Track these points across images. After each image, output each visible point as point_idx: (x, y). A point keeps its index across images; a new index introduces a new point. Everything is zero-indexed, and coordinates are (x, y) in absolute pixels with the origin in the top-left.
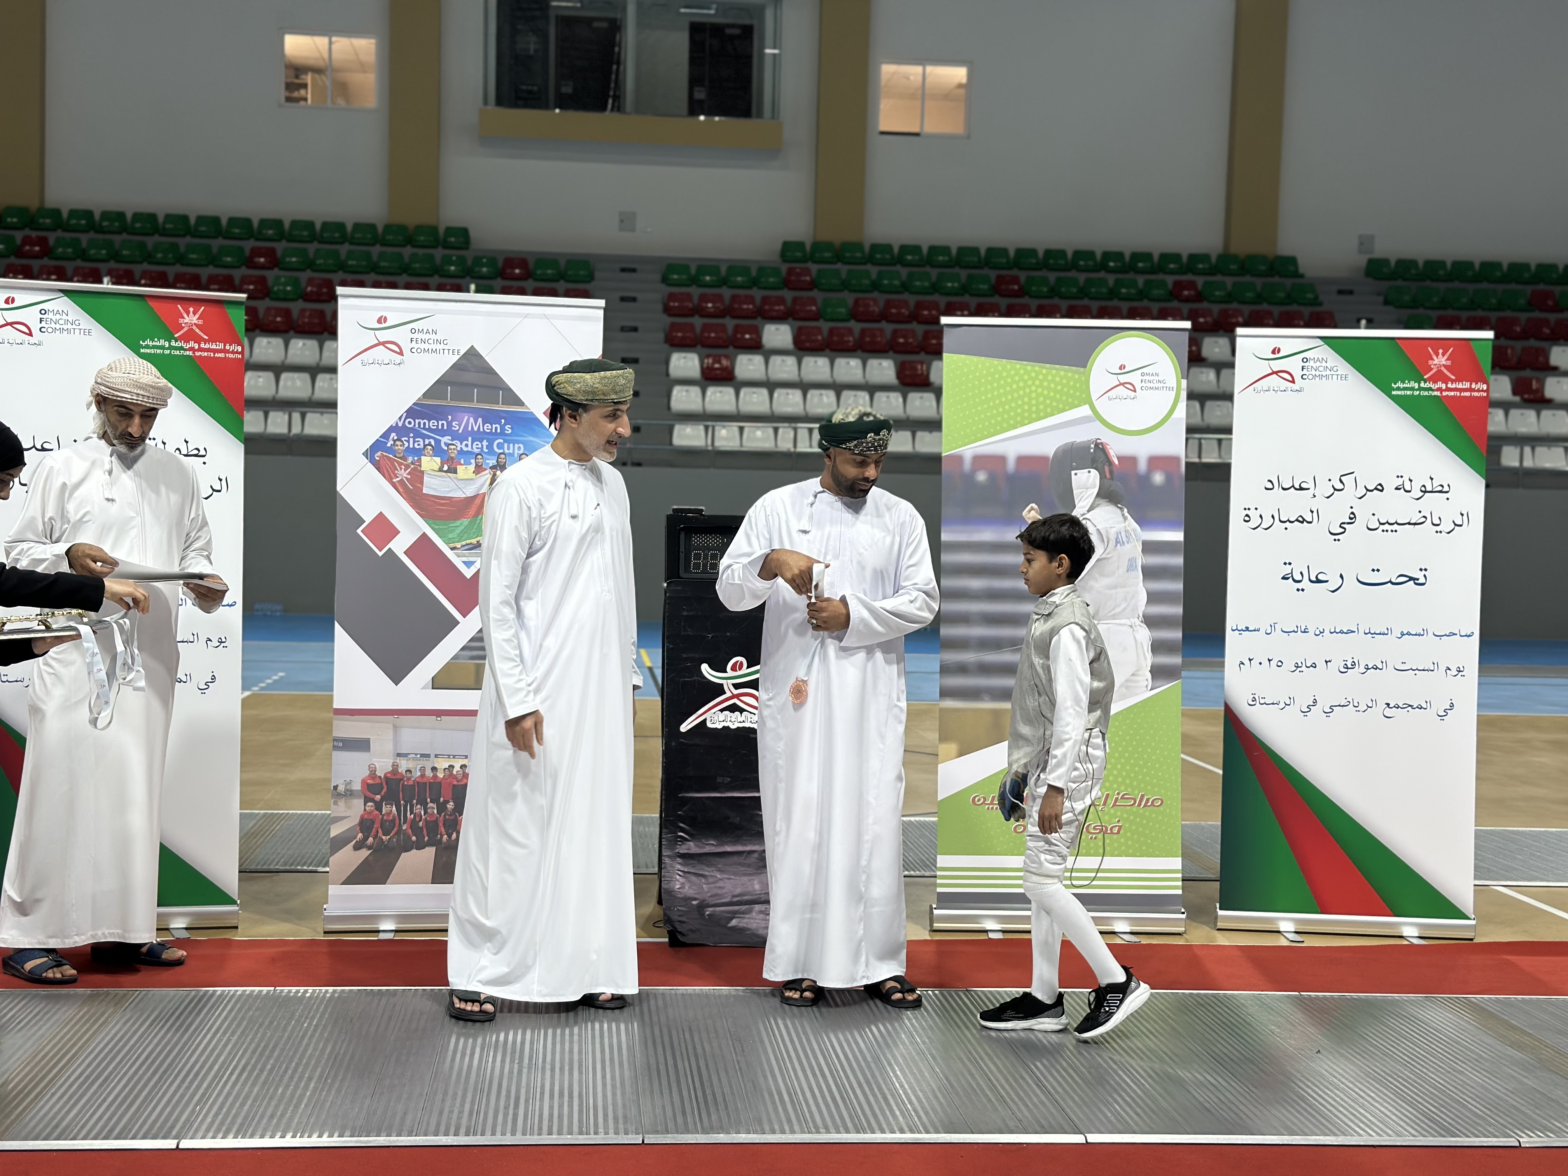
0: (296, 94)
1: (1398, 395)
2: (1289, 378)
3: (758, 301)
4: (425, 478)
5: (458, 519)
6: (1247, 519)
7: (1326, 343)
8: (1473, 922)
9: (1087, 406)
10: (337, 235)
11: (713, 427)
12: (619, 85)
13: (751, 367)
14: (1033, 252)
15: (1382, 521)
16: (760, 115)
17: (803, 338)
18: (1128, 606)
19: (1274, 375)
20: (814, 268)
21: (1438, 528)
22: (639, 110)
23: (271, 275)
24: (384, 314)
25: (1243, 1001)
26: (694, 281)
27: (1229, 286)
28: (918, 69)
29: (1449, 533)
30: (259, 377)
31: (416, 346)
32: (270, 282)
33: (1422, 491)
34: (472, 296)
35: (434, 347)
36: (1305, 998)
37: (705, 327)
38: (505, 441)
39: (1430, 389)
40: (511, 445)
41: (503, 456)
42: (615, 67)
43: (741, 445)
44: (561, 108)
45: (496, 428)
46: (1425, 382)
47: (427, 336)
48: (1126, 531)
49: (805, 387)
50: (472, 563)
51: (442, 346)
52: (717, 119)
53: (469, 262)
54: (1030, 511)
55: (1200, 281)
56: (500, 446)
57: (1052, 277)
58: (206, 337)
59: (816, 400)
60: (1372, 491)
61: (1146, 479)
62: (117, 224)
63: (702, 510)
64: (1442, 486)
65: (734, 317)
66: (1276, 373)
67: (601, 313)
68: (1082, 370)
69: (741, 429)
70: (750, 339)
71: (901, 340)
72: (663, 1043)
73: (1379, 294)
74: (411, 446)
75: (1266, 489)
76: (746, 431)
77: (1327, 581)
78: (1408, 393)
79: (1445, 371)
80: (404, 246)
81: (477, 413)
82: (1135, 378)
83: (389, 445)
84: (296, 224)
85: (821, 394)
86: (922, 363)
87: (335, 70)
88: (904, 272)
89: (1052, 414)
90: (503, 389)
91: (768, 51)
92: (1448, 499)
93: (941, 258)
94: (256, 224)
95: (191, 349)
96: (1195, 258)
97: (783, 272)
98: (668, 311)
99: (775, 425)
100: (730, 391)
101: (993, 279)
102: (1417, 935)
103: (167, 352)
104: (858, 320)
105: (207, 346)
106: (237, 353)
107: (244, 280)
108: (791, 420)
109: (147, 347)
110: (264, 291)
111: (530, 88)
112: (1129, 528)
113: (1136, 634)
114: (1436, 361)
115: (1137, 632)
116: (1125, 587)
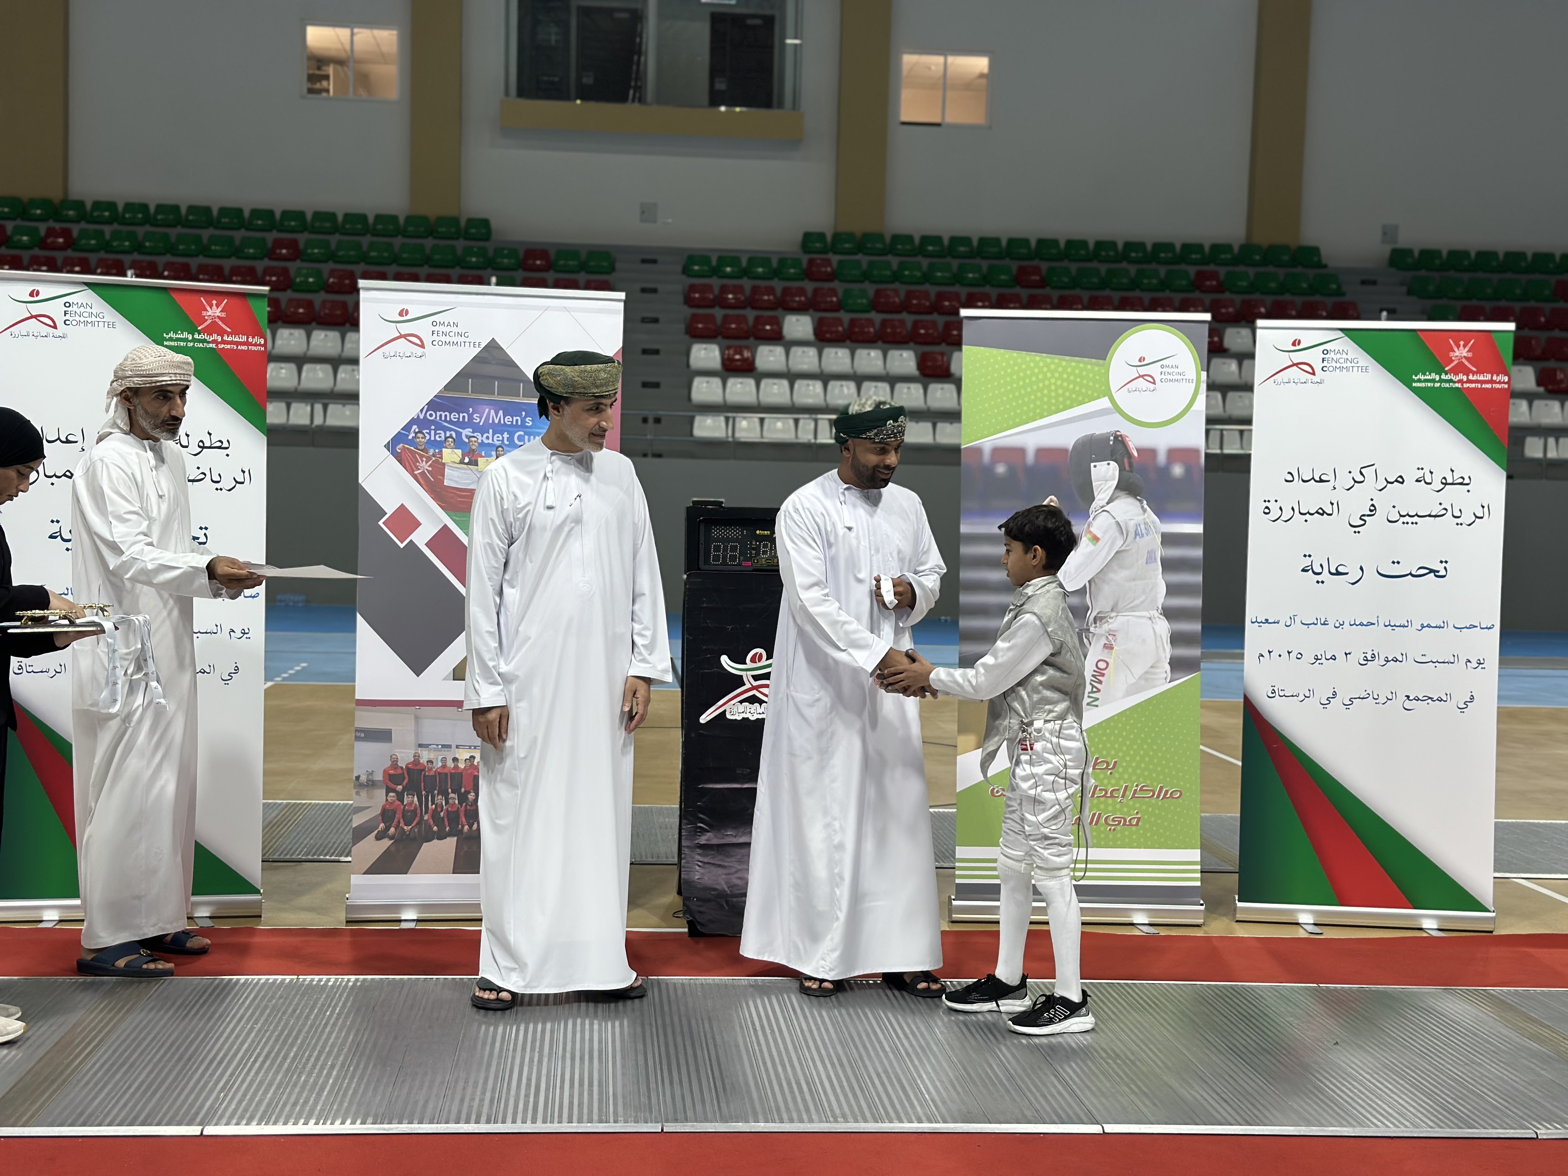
0: (318, 86)
2: (1309, 369)
3: (779, 292)
6: (1267, 511)
7: (1347, 335)
8: (1493, 915)
9: (1107, 398)
10: (359, 226)
11: (734, 418)
12: (640, 76)
13: (772, 358)
14: (1054, 243)
15: (1402, 514)
16: (781, 105)
17: (825, 328)
18: (1146, 598)
19: (1295, 367)
20: (835, 259)
21: (1459, 521)
22: (661, 100)
23: (293, 266)
24: (406, 307)
25: (1260, 993)
26: (716, 272)
27: (1252, 277)
28: (940, 59)
29: (1469, 525)
31: (438, 339)
32: (292, 274)
33: (1442, 483)
34: (493, 289)
35: (455, 339)
36: (1324, 990)
37: (726, 319)
38: (526, 433)
42: (636, 58)
43: (762, 437)
44: (582, 99)
45: (517, 420)
47: (448, 329)
48: (1146, 523)
49: (825, 378)
51: (463, 339)
52: (738, 109)
53: (491, 253)
54: (1049, 503)
55: (1222, 271)
57: (1074, 267)
58: (229, 330)
59: (837, 391)
60: (1392, 483)
61: (1165, 471)
62: (140, 216)
63: (722, 502)
64: (1463, 478)
65: (755, 308)
66: (1296, 365)
67: (621, 305)
68: (1101, 362)
69: (762, 420)
70: (771, 330)
71: (922, 331)
73: (1402, 284)
74: (433, 438)
75: (1287, 481)
76: (766, 422)
77: (1347, 574)
79: (1466, 363)
80: (426, 237)
81: (497, 406)
82: (1154, 370)
84: (318, 215)
85: (842, 386)
86: (943, 354)
87: (357, 62)
88: (925, 262)
89: (1071, 407)
90: (522, 381)
91: (789, 41)
92: (1468, 491)
93: (962, 249)
94: (278, 215)
95: (214, 342)
96: (1217, 248)
97: (805, 263)
98: (689, 301)
99: (796, 416)
100: (751, 382)
101: (1014, 270)
102: (1436, 927)
103: (191, 344)
104: (879, 311)
105: (230, 339)
106: (260, 345)
107: (267, 271)
108: (812, 411)
109: (171, 339)
110: (286, 283)
111: (551, 79)
112: (1147, 520)
113: (1155, 626)
114: (1457, 353)
115: (1157, 624)
116: (1143, 579)
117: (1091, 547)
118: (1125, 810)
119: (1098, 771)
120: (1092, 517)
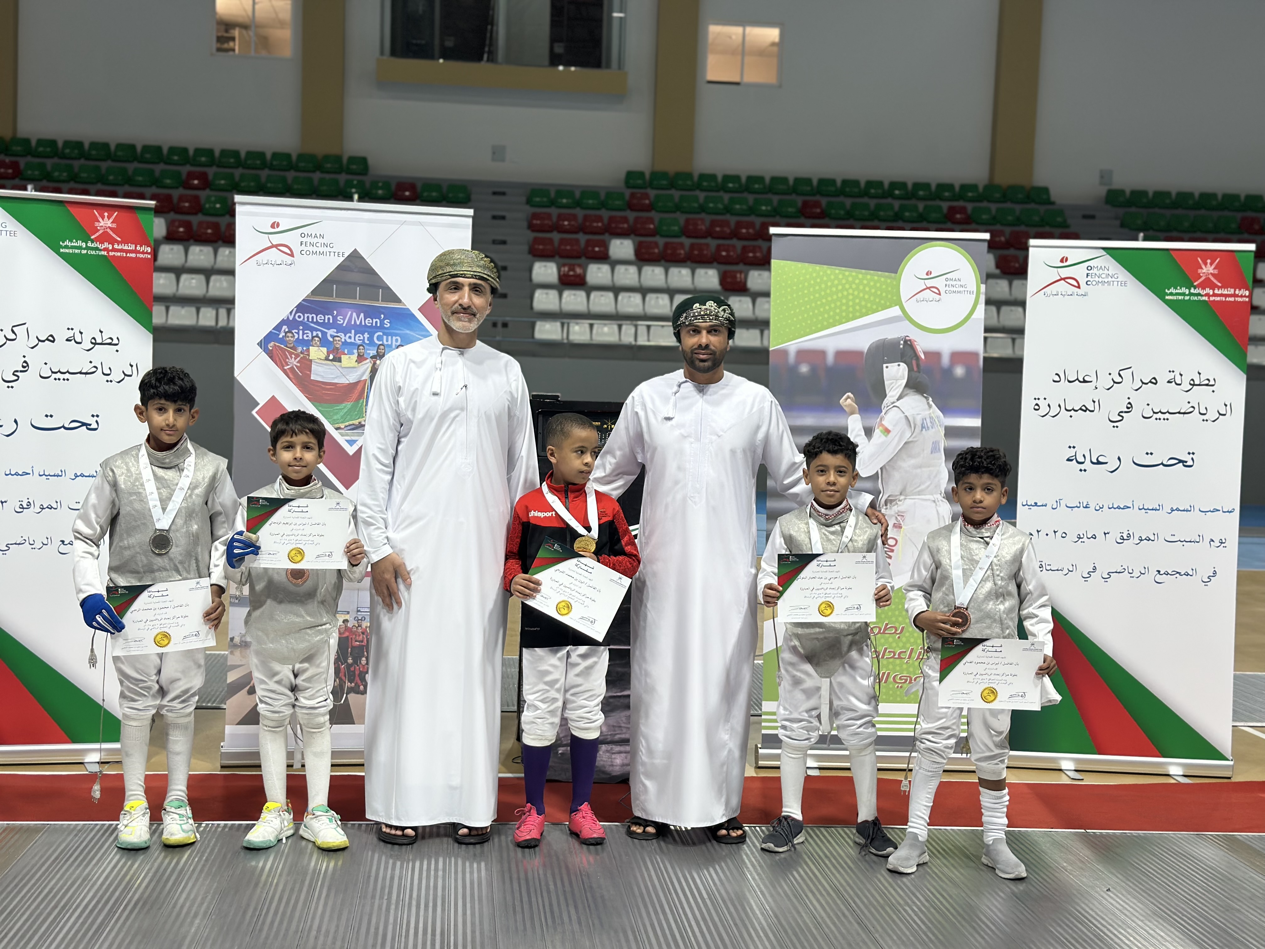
0: (226, 46)
1: (1171, 300)
2: (1075, 283)
3: (606, 221)
5: (342, 402)
6: (1037, 407)
7: (1108, 253)
8: (1231, 763)
9: (898, 307)
10: (258, 162)
11: (568, 324)
12: (493, 42)
13: (600, 275)
14: (833, 182)
15: (1155, 411)
16: (608, 66)
17: (643, 251)
18: (931, 484)
19: (1062, 282)
20: (652, 193)
21: (1205, 417)
22: (508, 61)
23: (203, 194)
24: (277, 220)
25: (1036, 838)
26: (553, 203)
27: (994, 211)
28: (738, 30)
29: (1214, 421)
30: (193, 279)
31: (305, 249)
32: (203, 201)
33: (1191, 384)
34: (355, 204)
35: (321, 249)
36: (1091, 836)
37: (562, 241)
38: (384, 334)
39: (1199, 294)
40: (390, 337)
41: (382, 347)
42: (489, 27)
43: (591, 339)
44: (445, 58)
45: (376, 322)
46: (1195, 288)
47: (315, 240)
48: (931, 418)
49: (644, 291)
50: (355, 441)
51: (329, 249)
52: (573, 69)
53: (368, 185)
54: (846, 399)
55: (970, 206)
56: (379, 338)
57: (848, 202)
58: (119, 239)
59: (653, 302)
60: (1147, 384)
61: (948, 372)
62: (76, 151)
63: (558, 396)
64: (1208, 380)
65: (586, 233)
66: (1064, 279)
67: (470, 221)
68: (893, 275)
69: (591, 326)
70: (599, 251)
71: (724, 253)
72: (519, 879)
73: (1116, 218)
74: (301, 337)
75: (1054, 381)
76: (595, 327)
77: (1106, 463)
78: (1180, 297)
79: (1212, 279)
80: (314, 171)
81: (359, 309)
82: (939, 283)
83: (281, 336)
84: (225, 153)
85: (657, 298)
86: (740, 272)
87: (257, 27)
88: (726, 197)
89: (867, 314)
90: (382, 288)
91: (615, 15)
92: (1213, 391)
93: (757, 186)
94: (191, 152)
95: (106, 249)
96: (966, 188)
97: (627, 196)
98: (531, 227)
99: (620, 322)
100: (583, 294)
101: (800, 204)
102: (1181, 774)
103: (84, 252)
104: (688, 237)
105: (120, 247)
106: (147, 253)
107: (181, 198)
108: (633, 318)
109: (66, 247)
110: (197, 208)
111: (419, 42)
112: (932, 415)
113: (938, 508)
114: (1205, 270)
115: (940, 506)
116: (929, 467)
117: (883, 438)
118: (911, 669)
119: (888, 635)
120: (884, 411)
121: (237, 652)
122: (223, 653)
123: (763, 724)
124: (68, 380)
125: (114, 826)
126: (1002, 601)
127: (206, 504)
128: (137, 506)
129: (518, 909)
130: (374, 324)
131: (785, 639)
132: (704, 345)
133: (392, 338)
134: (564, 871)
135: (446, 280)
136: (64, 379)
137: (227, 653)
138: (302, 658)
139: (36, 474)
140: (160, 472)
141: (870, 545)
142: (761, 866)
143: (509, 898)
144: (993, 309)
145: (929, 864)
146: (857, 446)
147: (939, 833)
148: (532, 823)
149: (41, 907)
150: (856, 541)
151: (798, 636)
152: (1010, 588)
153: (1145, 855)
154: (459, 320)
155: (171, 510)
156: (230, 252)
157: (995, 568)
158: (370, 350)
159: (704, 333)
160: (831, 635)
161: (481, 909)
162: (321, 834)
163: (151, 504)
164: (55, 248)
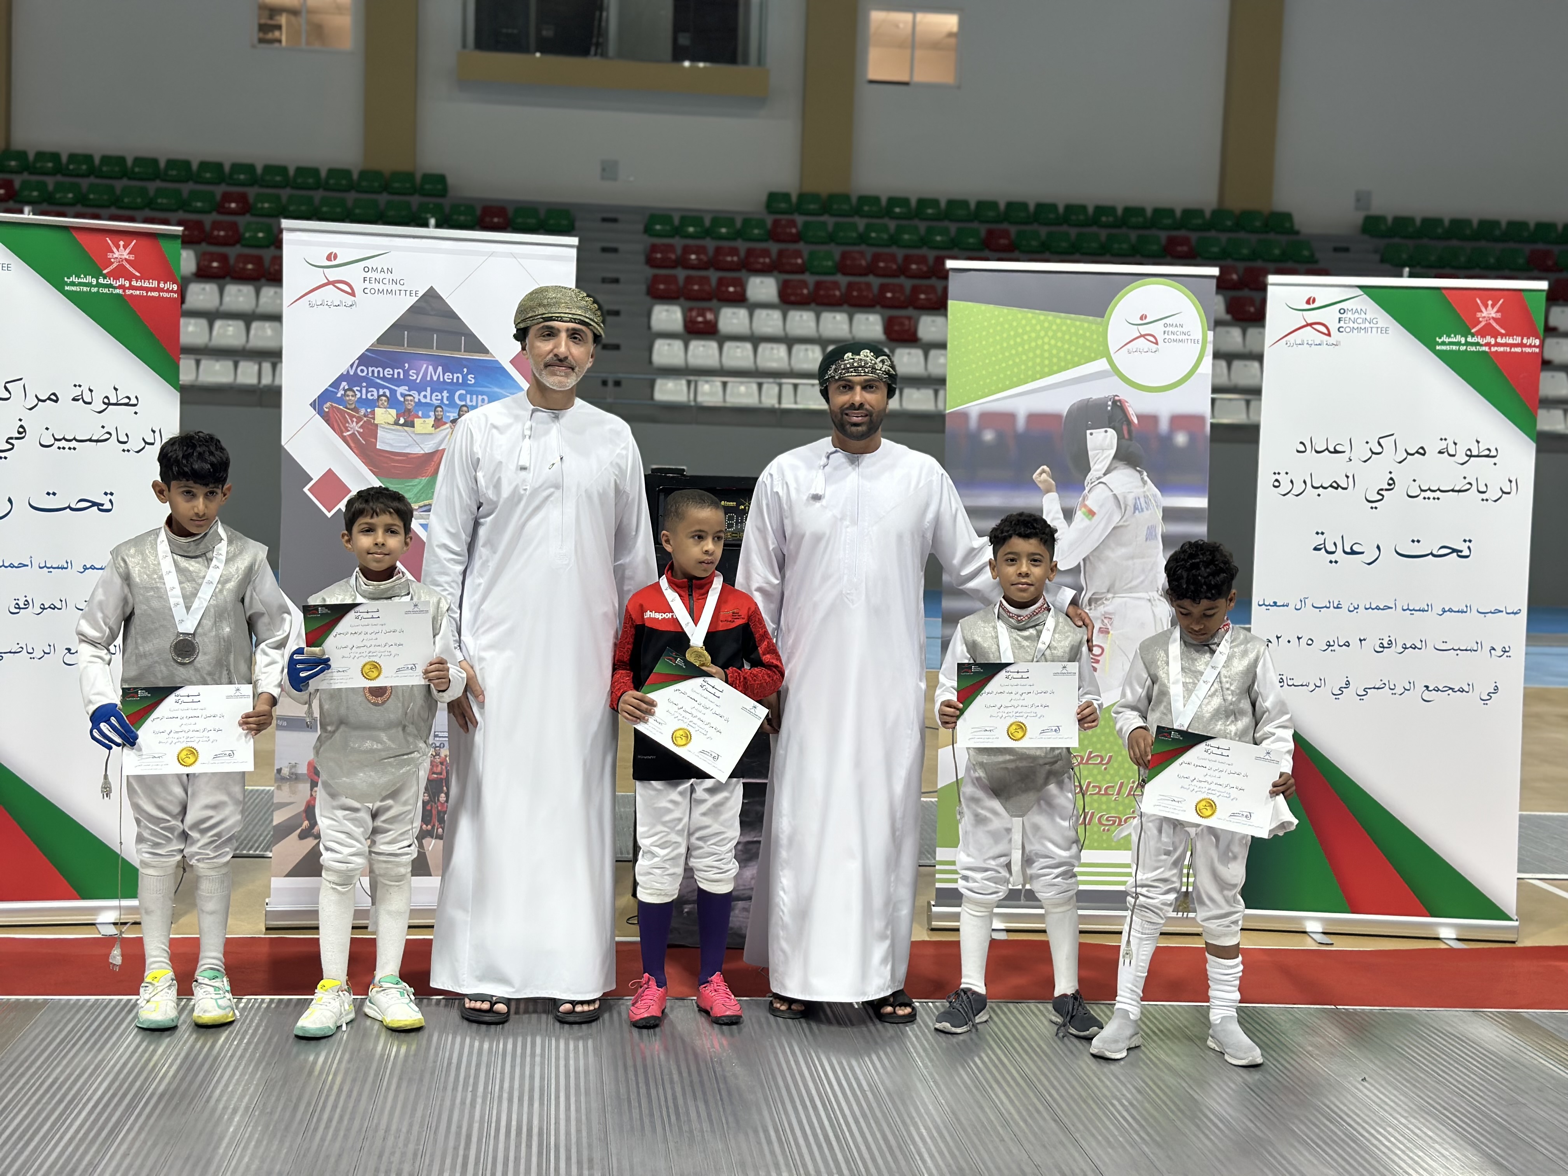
0: (270, 36)
1: (1443, 351)
2: (1324, 330)
3: (742, 253)
4: (380, 433)
5: (415, 477)
6: (1276, 484)
7: (1365, 293)
8: (1516, 923)
9: (1105, 359)
10: (311, 181)
11: (696, 382)
12: (602, 32)
13: (735, 321)
14: (1024, 206)
15: (1423, 488)
16: (746, 62)
17: (789, 291)
18: (1145, 578)
19: (1309, 328)
20: (800, 220)
21: (1484, 496)
22: (622, 55)
23: (242, 221)
24: (335, 250)
25: (1273, 1016)
26: (678, 231)
27: (1224, 242)
28: (906, 17)
29: (1495, 501)
30: (229, 325)
31: (369, 286)
32: (242, 229)
33: (1467, 455)
34: (432, 231)
35: (389, 287)
36: (1343, 1013)
37: (689, 280)
38: (467, 392)
39: (1478, 344)
40: (474, 397)
41: (463, 408)
42: (597, 13)
43: (724, 401)
44: (542, 52)
45: (458, 378)
46: (1472, 336)
47: (382, 276)
48: (1146, 497)
49: (790, 342)
51: (398, 287)
52: (701, 65)
53: (447, 210)
54: (1041, 474)
55: (1194, 236)
56: (461, 398)
57: (1043, 231)
58: (138, 274)
59: (802, 354)
60: (1413, 455)
61: (1166, 441)
62: (84, 167)
63: (683, 470)
64: (1489, 450)
65: (718, 269)
66: (1311, 325)
67: (574, 252)
68: (1099, 319)
69: (725, 384)
70: (735, 292)
71: (889, 295)
72: (635, 1066)
73: (1376, 252)
74: (364, 397)
75: (1298, 451)
76: (729, 386)
77: (1362, 553)
78: (1454, 348)
79: (1494, 325)
80: (380, 193)
81: (436, 361)
82: (1157, 329)
83: (339, 395)
84: (269, 169)
85: (806, 350)
86: (909, 318)
87: (310, 12)
88: (892, 225)
89: (1066, 368)
90: (465, 335)
92: (1495, 464)
93: (930, 211)
94: (227, 168)
95: (121, 287)
96: (1190, 214)
97: (769, 224)
98: (651, 262)
99: (760, 380)
100: (713, 345)
101: (983, 233)
102: (1454, 937)
103: (94, 290)
104: (845, 274)
105: (139, 284)
106: (172, 291)
107: (216, 225)
108: (776, 375)
109: (73, 284)
110: (235, 239)
111: (510, 31)
112: (1148, 494)
113: (1155, 609)
114: (1485, 314)
115: (1157, 606)
116: (1143, 558)
117: (1086, 522)
118: (1121, 808)
119: (1091, 766)
120: (1087, 489)
121: (286, 787)
122: (268, 788)
123: (938, 876)
124: (74, 449)
125: (133, 1001)
126: (1232, 722)
127: (242, 601)
128: (155, 604)
129: (635, 1104)
130: (455, 381)
131: (968, 770)
132: (857, 405)
133: (477, 397)
134: (691, 1057)
135: (538, 324)
136: (70, 448)
137: (272, 788)
138: (384, 794)
139: (35, 565)
140: (184, 563)
141: (1073, 653)
142: (934, 1051)
143: (623, 1090)
144: (1223, 364)
145: (1143, 1048)
146: (1056, 531)
147: (1155, 1010)
148: (650, 997)
149: (44, 1101)
150: (1055, 648)
151: (982, 765)
152: (1241, 705)
153: (1409, 1036)
154: (554, 374)
155: (197, 609)
156: (276, 293)
157: (1224, 680)
158: (449, 412)
159: (858, 389)
160: (1024, 764)
161: (588, 1102)
162: (390, 1011)
163: (172, 601)
164: (59, 286)
